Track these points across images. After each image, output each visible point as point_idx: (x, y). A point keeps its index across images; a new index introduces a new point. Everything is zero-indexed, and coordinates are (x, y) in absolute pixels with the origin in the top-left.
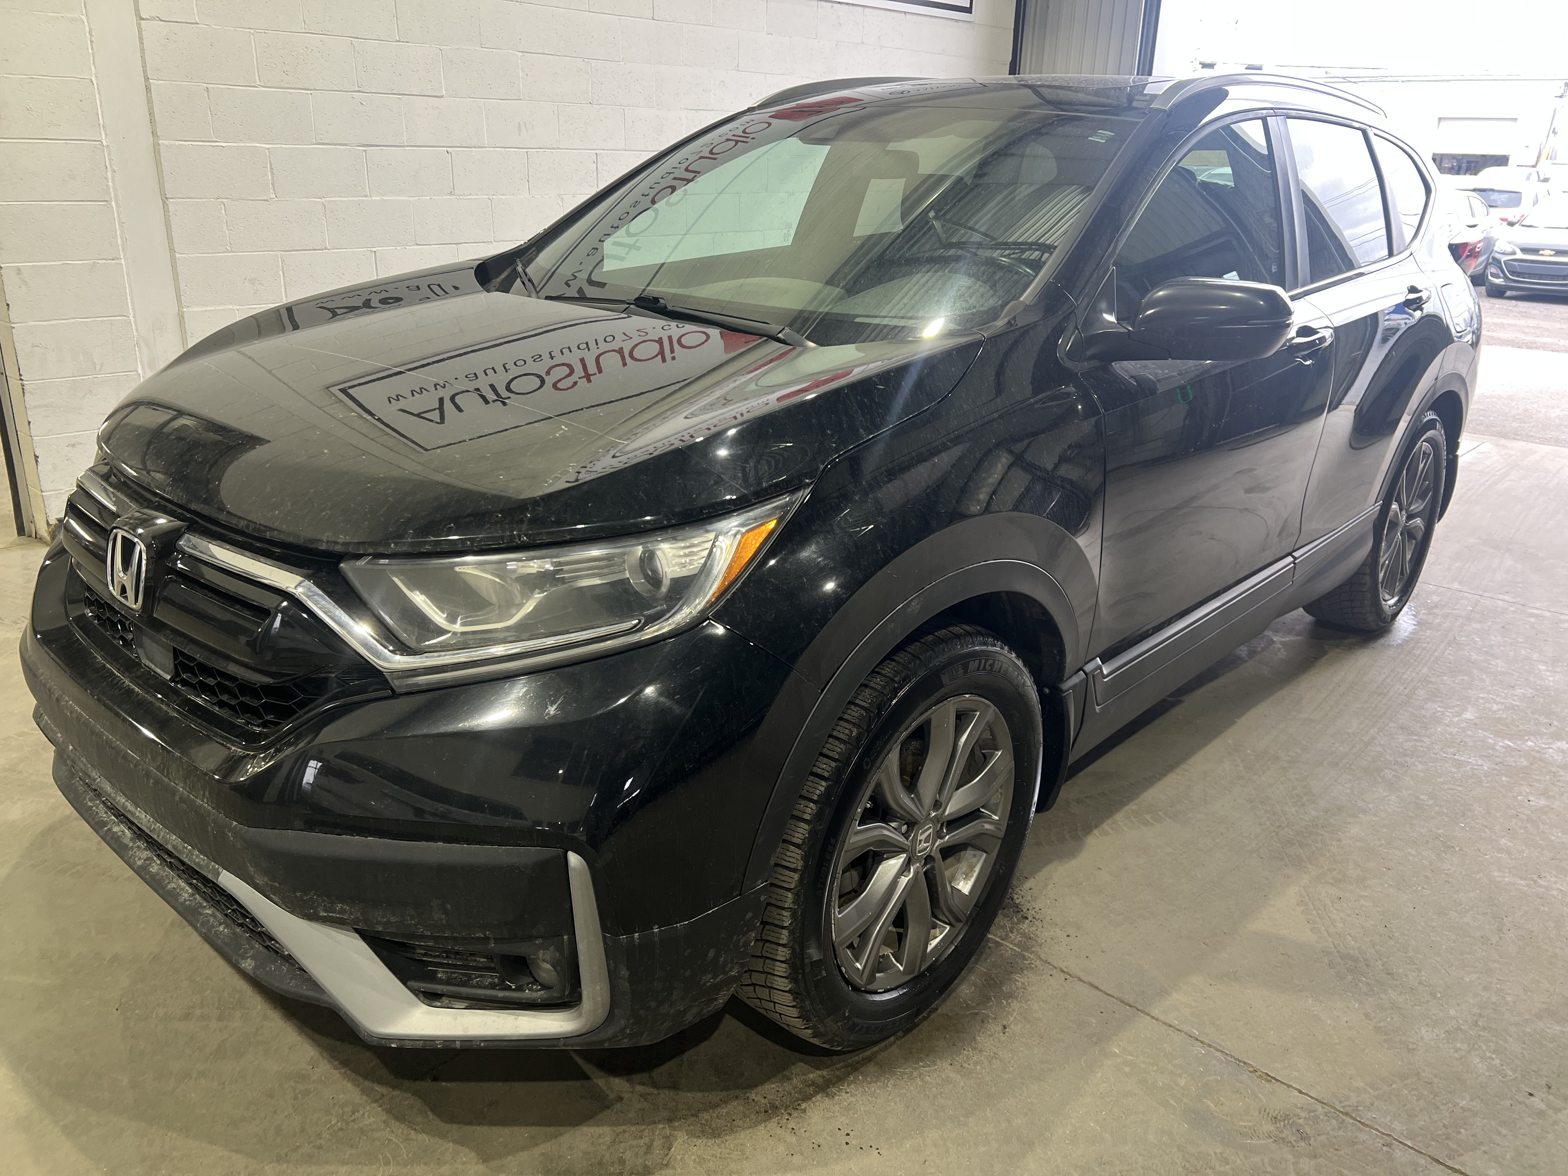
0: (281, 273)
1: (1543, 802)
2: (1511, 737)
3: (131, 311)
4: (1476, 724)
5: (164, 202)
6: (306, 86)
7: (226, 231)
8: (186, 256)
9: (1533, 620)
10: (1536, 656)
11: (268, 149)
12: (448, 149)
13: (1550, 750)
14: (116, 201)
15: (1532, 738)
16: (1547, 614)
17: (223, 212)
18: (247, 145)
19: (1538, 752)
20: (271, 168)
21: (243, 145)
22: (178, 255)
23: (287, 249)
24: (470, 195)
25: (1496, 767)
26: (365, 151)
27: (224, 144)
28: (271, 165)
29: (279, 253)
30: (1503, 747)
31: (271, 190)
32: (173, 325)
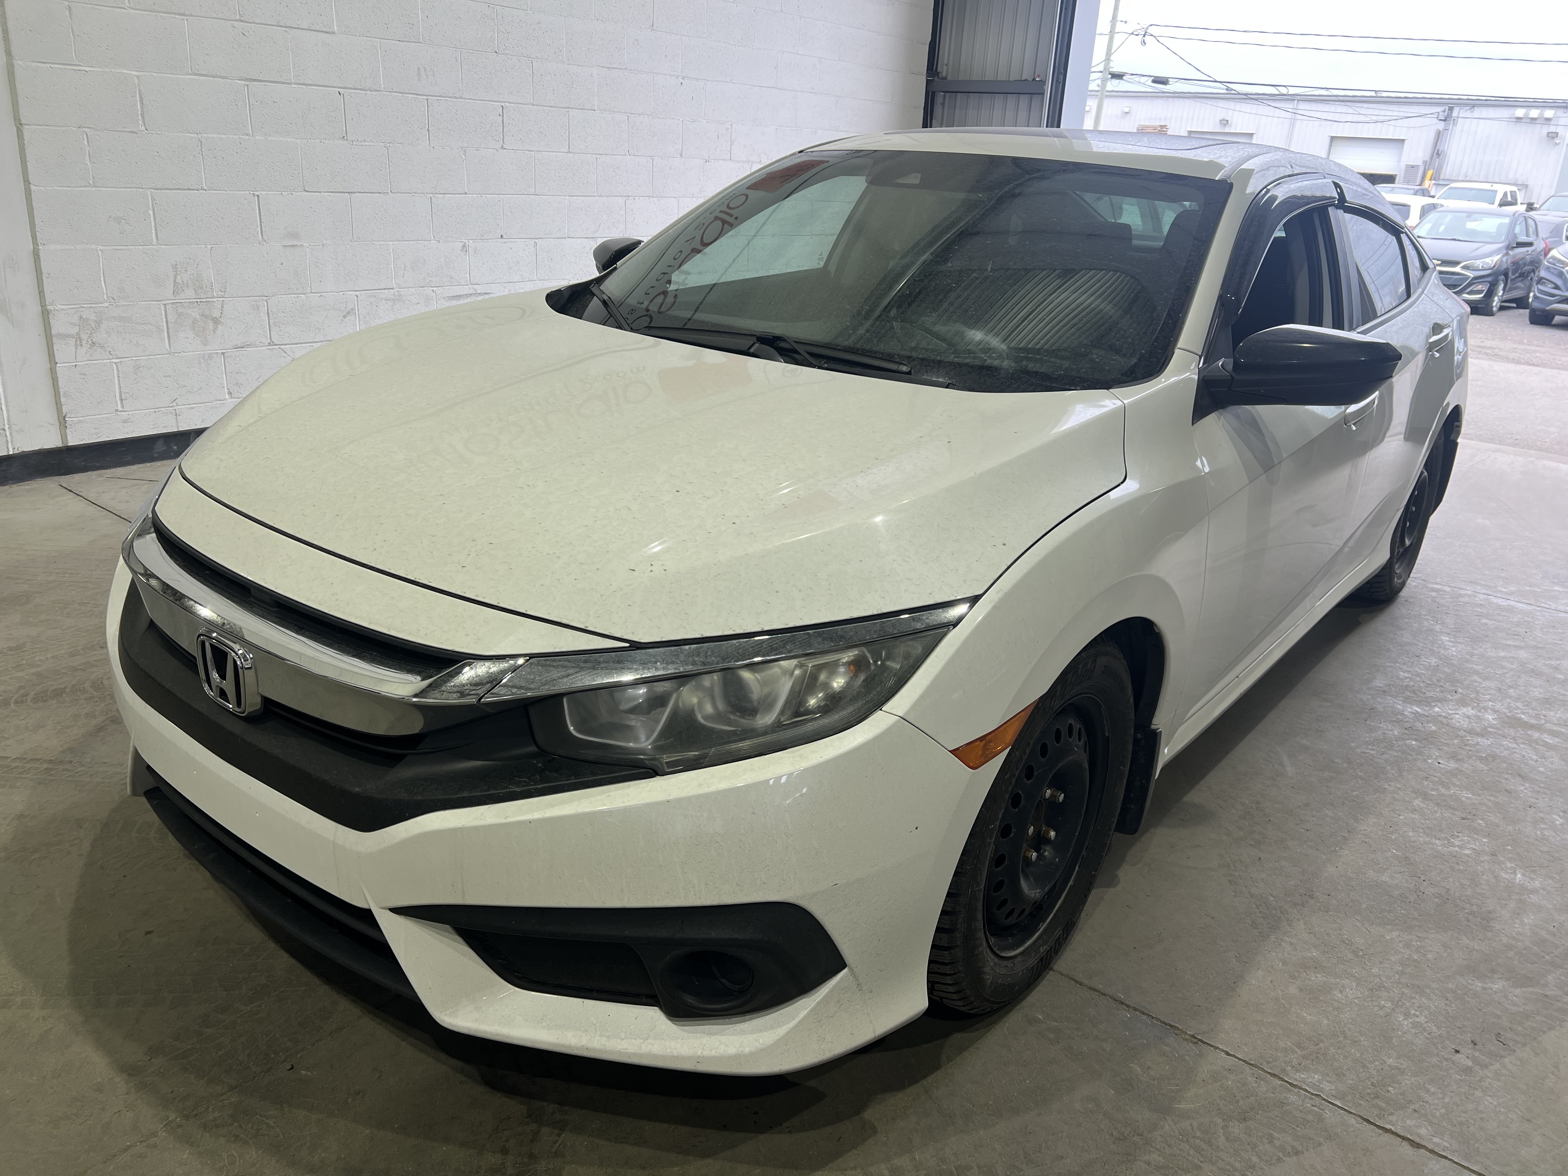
0: (151, 212)
1: (1452, 765)
2: (1419, 703)
4: (1384, 691)
5: (18, 128)
6: (181, 11)
7: (89, 163)
8: (42, 188)
9: (1434, 594)
10: (1438, 627)
11: (137, 77)
12: (341, 90)
16: (1446, 588)
17: (86, 142)
18: (113, 70)
20: (141, 98)
21: (108, 70)
22: (33, 187)
23: (159, 187)
26: (248, 85)
27: (87, 69)
28: (140, 94)
29: (148, 191)
30: (1412, 713)
31: (140, 122)
32: (27, 263)
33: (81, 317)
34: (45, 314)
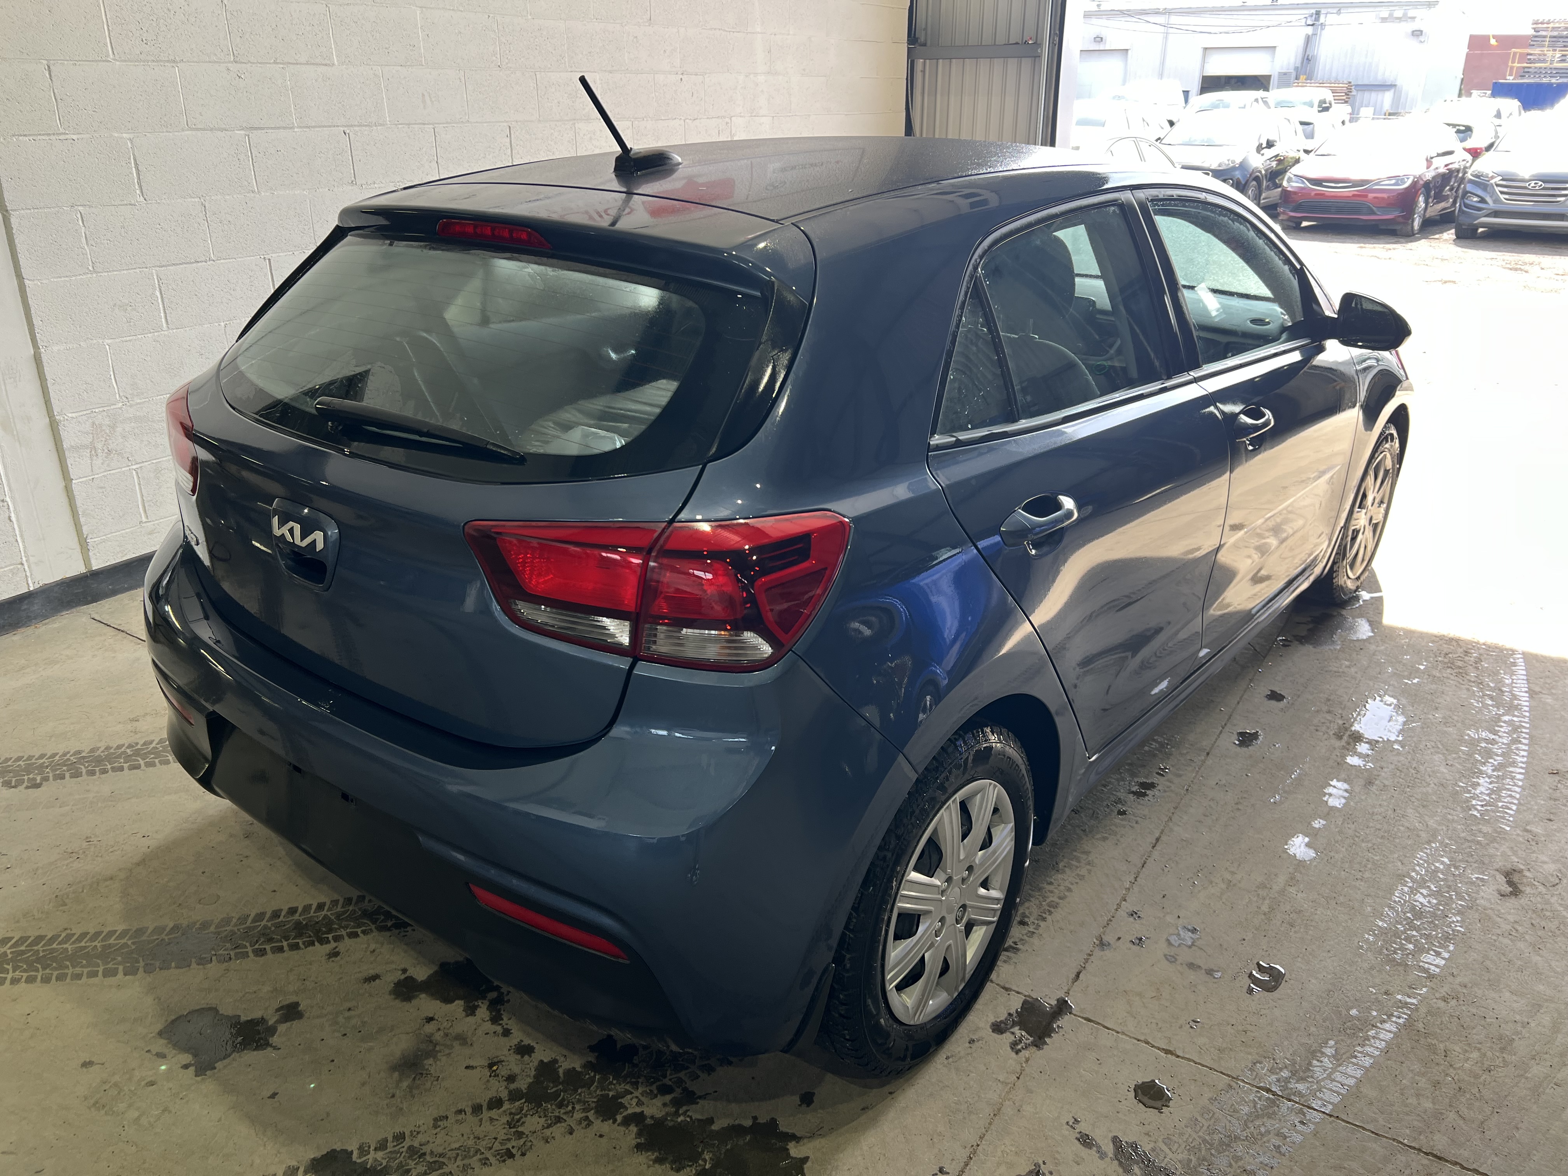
0: (158, 294)
5: (5, 216)
6: (171, 58)
7: (86, 247)
8: (37, 282)
17: (81, 223)
20: (136, 164)
22: (27, 282)
23: (163, 264)
24: (374, 183)
27: (75, 137)
28: (135, 160)
29: (153, 270)
31: (138, 192)
32: (28, 372)
33: (93, 423)
34: (54, 426)
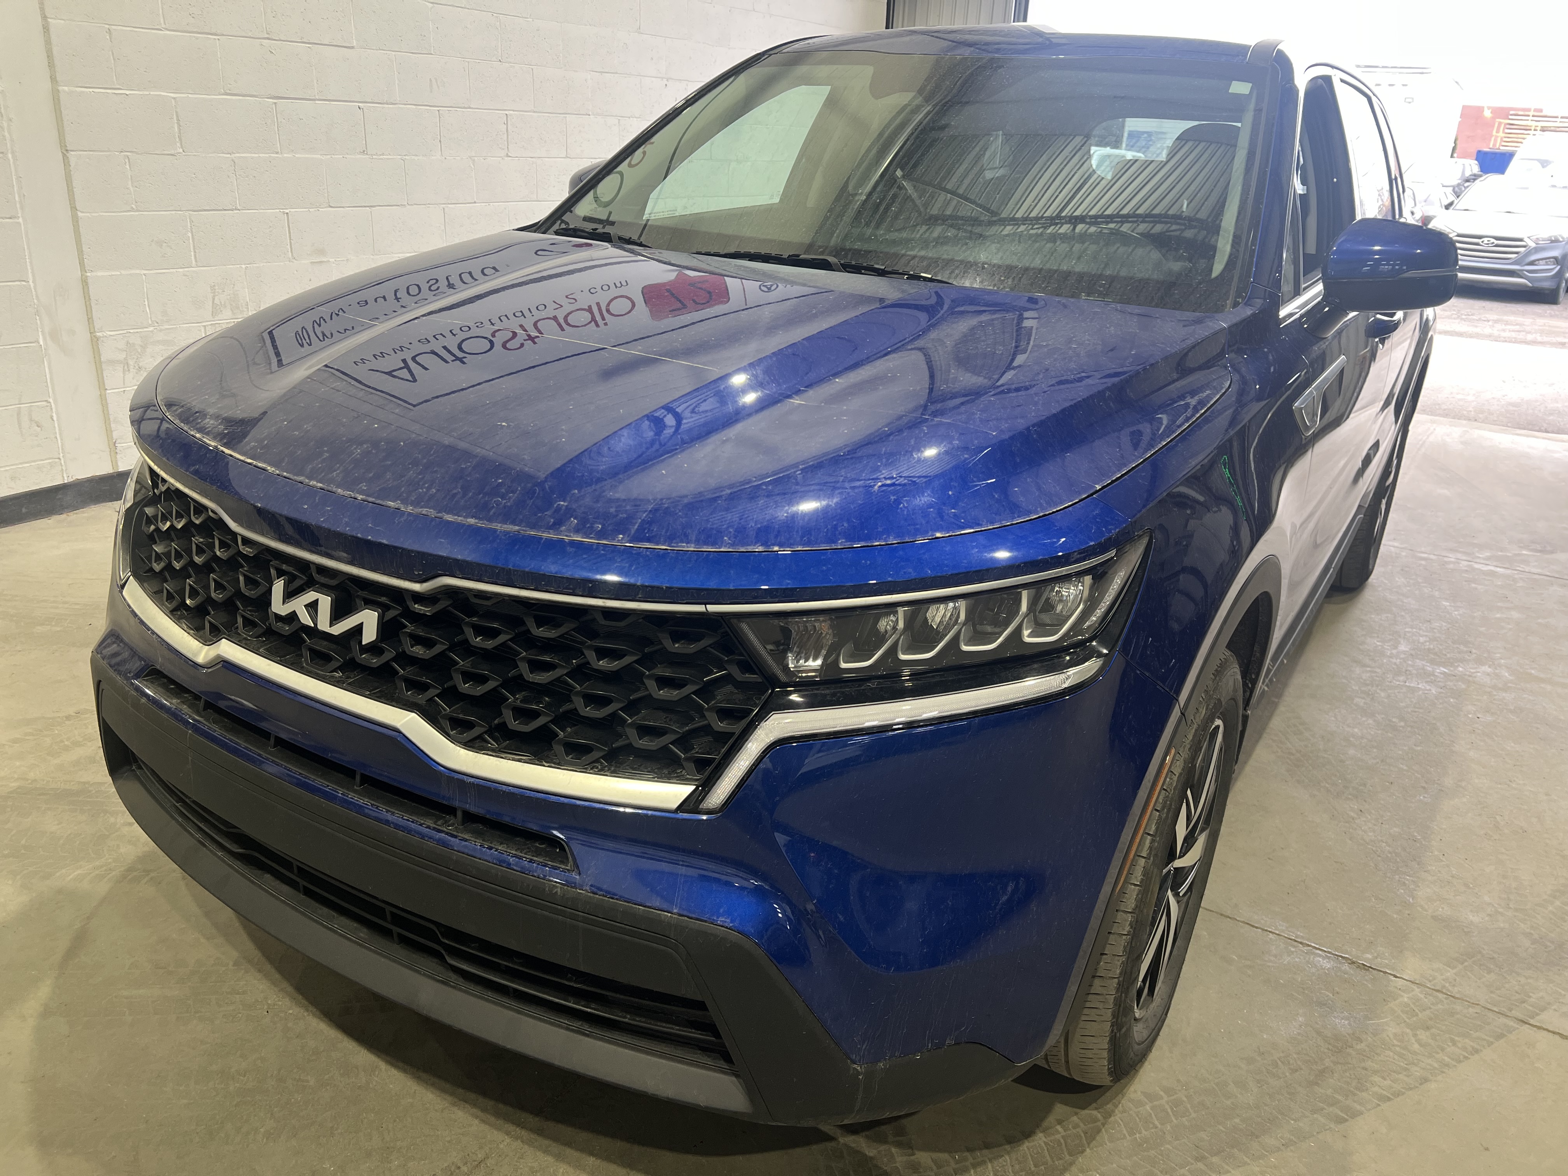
0: (190, 235)
1: (1489, 718)
2: (1443, 664)
3: (30, 275)
4: (1412, 655)
5: (64, 155)
6: (213, 31)
7: (131, 188)
8: (88, 214)
9: (1423, 562)
10: (1437, 594)
11: (174, 98)
12: (360, 104)
13: (1479, 674)
14: (13, 153)
15: (1461, 665)
16: (1432, 557)
17: (128, 167)
18: (152, 93)
19: (1470, 676)
20: (178, 120)
21: (148, 93)
22: (80, 214)
23: (196, 209)
24: (383, 154)
25: (1442, 690)
26: (275, 103)
27: (128, 92)
28: (177, 116)
29: (187, 214)
30: (1441, 673)
31: (178, 145)
32: (76, 291)
34: (95, 341)
